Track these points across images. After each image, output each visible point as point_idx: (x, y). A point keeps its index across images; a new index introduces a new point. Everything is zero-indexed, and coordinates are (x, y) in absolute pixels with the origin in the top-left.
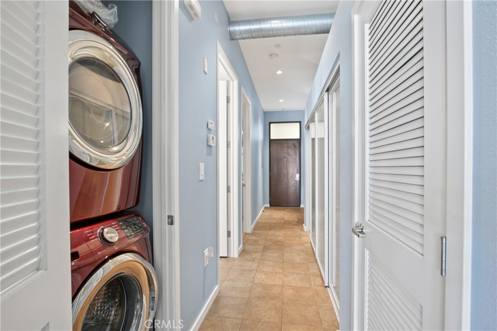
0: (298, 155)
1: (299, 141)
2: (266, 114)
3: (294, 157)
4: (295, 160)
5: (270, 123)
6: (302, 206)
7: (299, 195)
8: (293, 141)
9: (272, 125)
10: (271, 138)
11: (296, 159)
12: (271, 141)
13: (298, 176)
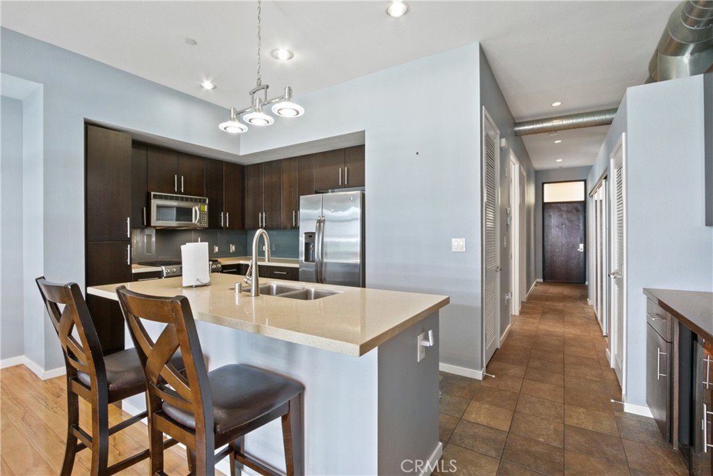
0: (582, 221)
1: (584, 204)
2: (537, 172)
3: (576, 223)
4: (577, 227)
5: (543, 184)
6: (587, 283)
7: (583, 269)
8: (576, 205)
9: (545, 185)
10: (546, 201)
11: (579, 226)
12: (544, 205)
13: (581, 246)
